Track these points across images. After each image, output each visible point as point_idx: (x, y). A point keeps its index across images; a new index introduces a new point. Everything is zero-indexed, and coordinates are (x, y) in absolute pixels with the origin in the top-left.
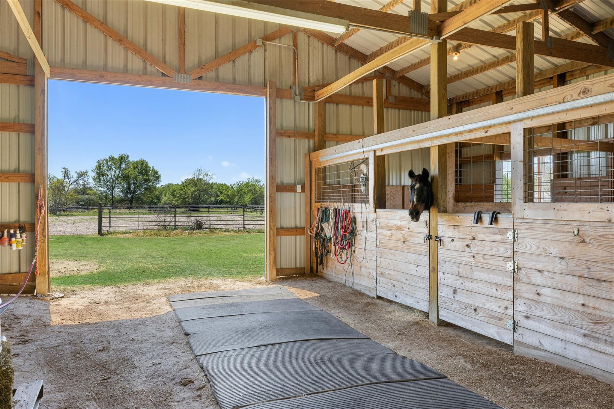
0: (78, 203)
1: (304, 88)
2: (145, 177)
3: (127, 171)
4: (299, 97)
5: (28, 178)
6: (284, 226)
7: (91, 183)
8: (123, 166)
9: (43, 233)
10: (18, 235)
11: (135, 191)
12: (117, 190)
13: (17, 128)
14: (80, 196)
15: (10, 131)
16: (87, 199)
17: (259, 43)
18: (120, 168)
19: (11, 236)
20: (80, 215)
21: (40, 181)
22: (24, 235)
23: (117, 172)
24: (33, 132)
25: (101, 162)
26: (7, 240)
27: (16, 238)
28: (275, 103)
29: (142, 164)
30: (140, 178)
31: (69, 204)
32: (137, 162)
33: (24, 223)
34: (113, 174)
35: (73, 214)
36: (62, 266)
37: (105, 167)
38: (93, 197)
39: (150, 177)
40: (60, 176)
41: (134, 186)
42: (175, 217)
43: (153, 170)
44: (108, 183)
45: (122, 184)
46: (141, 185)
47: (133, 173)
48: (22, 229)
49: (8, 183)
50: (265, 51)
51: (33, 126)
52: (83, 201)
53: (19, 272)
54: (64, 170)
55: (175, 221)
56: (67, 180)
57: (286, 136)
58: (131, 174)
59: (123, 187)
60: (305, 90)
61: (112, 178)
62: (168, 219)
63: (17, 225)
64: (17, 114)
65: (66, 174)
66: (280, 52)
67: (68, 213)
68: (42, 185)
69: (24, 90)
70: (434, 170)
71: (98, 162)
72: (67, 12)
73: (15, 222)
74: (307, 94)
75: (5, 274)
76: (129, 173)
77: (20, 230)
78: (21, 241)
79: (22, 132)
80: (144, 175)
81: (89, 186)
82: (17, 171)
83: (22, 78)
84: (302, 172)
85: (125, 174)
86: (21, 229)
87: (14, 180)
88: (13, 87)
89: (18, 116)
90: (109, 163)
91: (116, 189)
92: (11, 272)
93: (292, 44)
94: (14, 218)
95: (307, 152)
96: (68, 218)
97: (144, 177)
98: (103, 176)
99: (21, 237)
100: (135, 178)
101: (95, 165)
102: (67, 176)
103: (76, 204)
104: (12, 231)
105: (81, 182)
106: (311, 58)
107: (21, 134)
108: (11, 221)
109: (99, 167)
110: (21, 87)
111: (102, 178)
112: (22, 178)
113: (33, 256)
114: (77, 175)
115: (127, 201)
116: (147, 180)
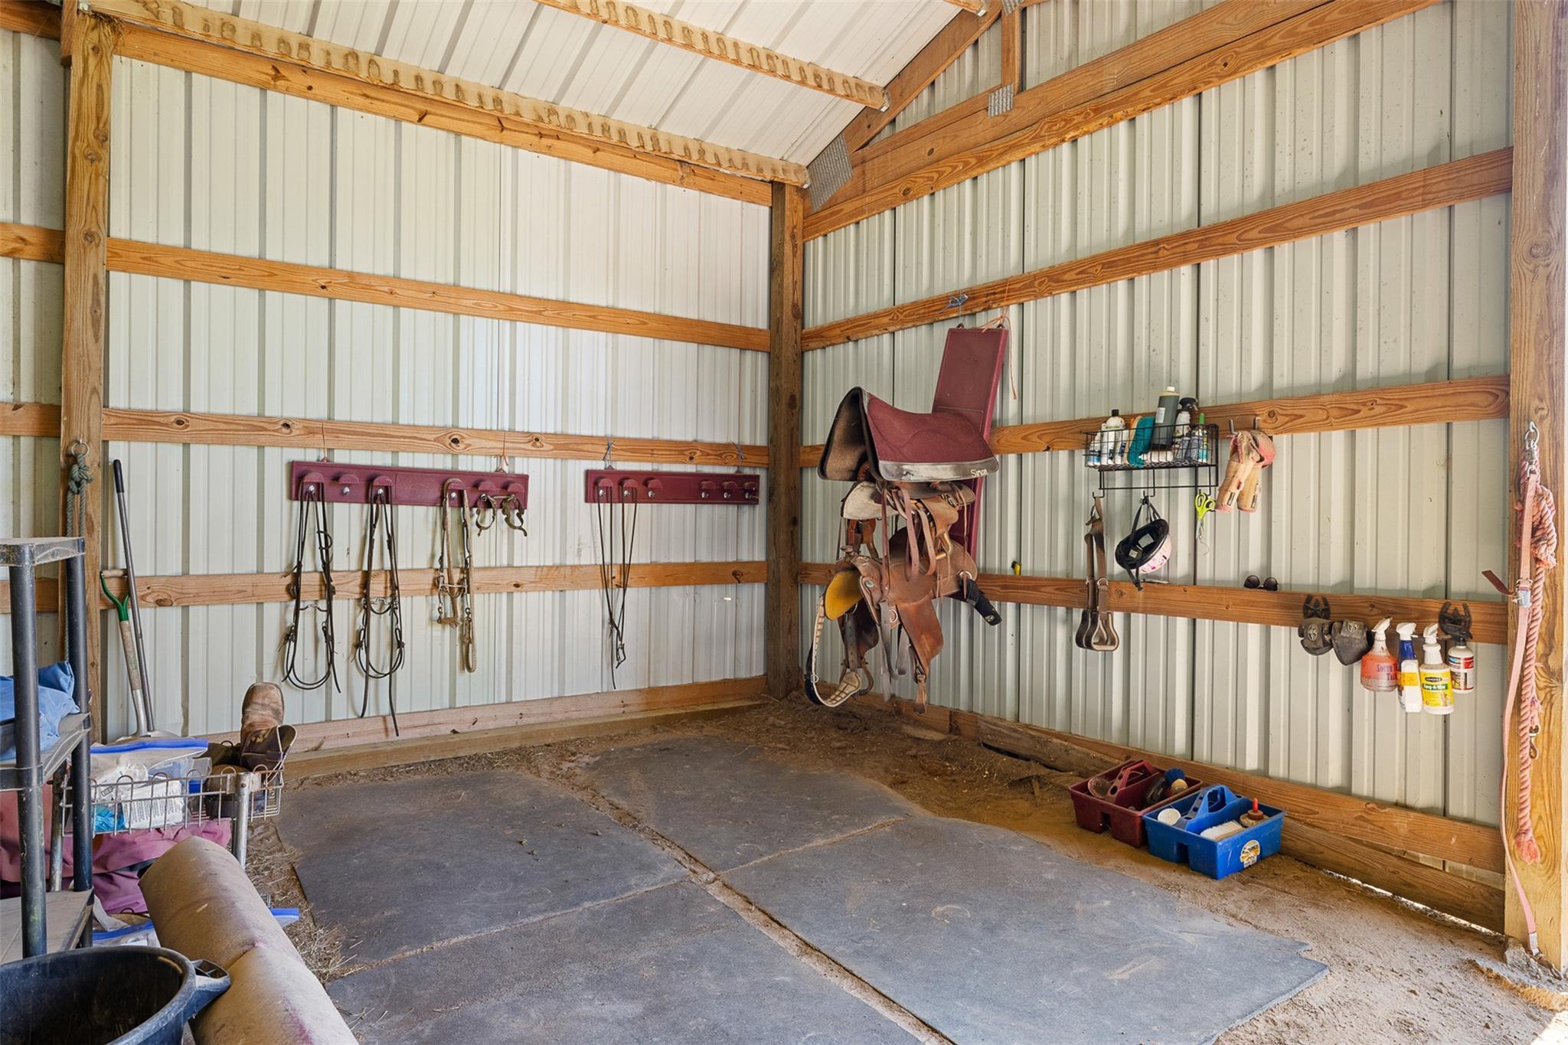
5: (1483, 399)
9: (1546, 655)
10: (1433, 653)
13: (1443, 186)
15: (1412, 208)
19: (1400, 652)
21: (1536, 403)
22: (1461, 653)
26: (1386, 665)
27: (1422, 662)
33: (1468, 598)
48: (1453, 629)
49: (1401, 429)
53: (1445, 813)
63: (1436, 607)
64: (1447, 129)
68: (1547, 422)
73: (1430, 593)
75: (1383, 804)
77: (1442, 629)
78: (1447, 680)
79: (1461, 197)
82: (1441, 376)
86: (1449, 626)
87: (1423, 414)
89: (1450, 136)
92: (1410, 802)
94: (1425, 574)
99: (1446, 660)
104: (1406, 632)
107: (1463, 209)
108: (1412, 587)
112: (1461, 399)
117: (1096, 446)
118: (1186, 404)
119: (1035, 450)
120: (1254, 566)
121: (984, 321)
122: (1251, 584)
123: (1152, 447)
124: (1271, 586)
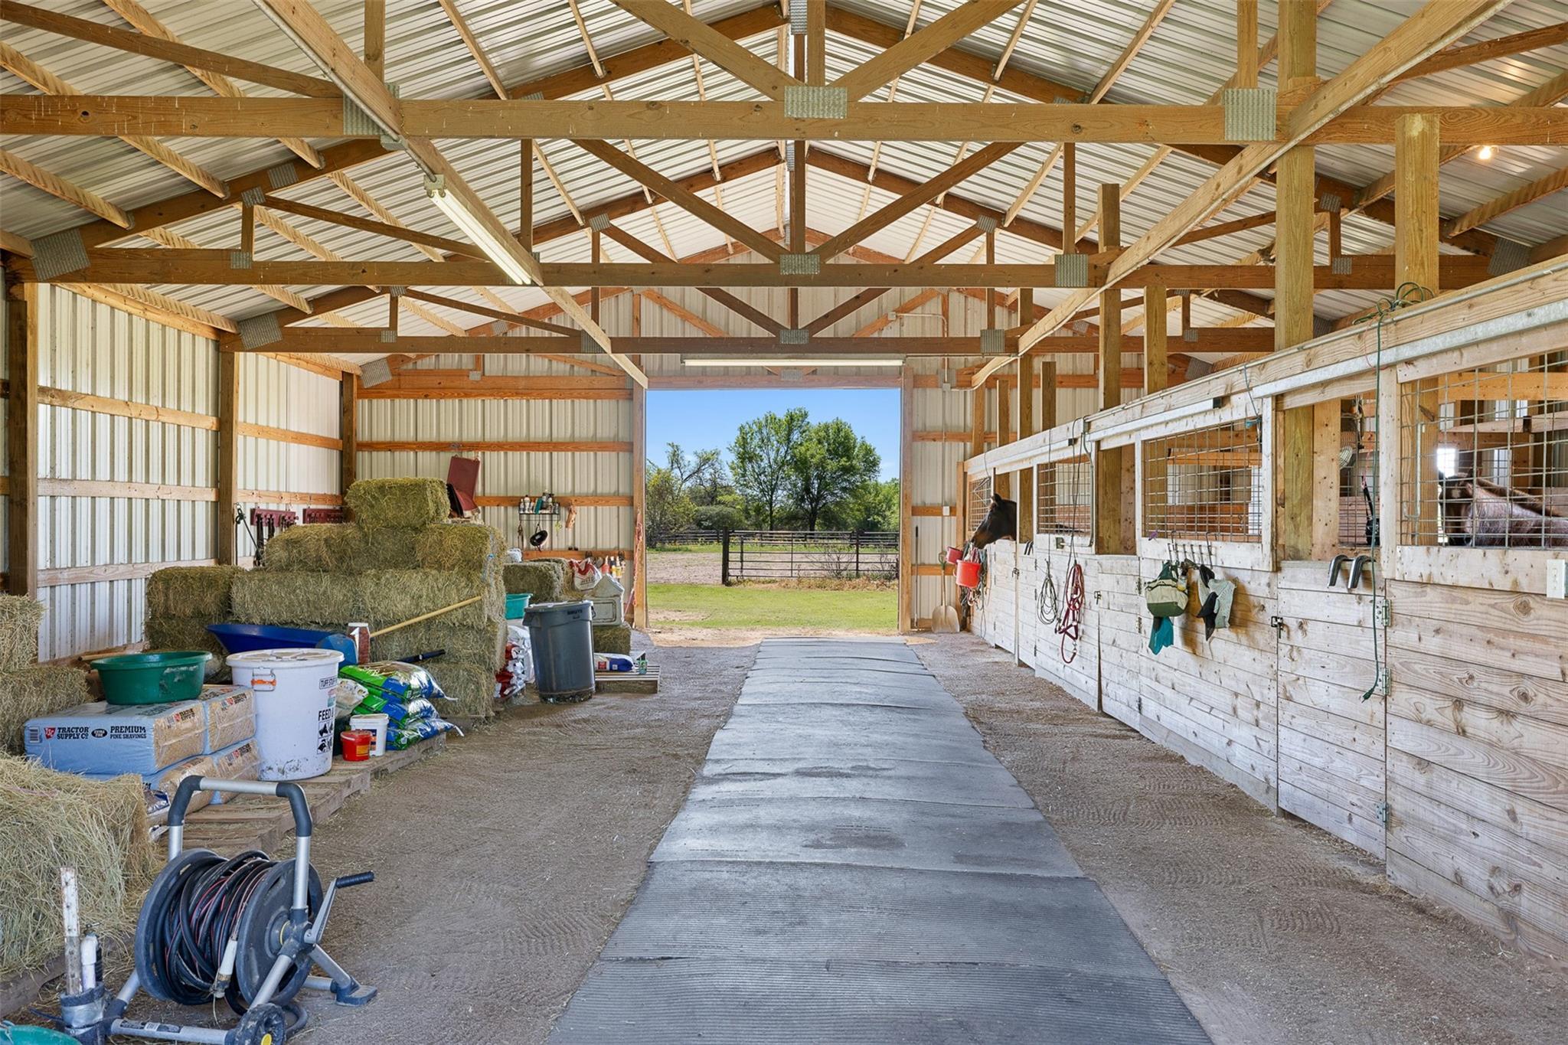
0: (699, 524)
1: (957, 371)
2: (843, 461)
3: (803, 449)
4: (949, 385)
5: (626, 502)
6: (926, 562)
7: (729, 477)
8: (796, 436)
9: (640, 565)
11: (820, 497)
12: (780, 495)
13: (617, 447)
14: (703, 508)
15: (610, 451)
16: (718, 514)
17: (892, 316)
18: (789, 440)
19: (611, 563)
20: (702, 551)
21: (639, 504)
22: (623, 563)
23: (783, 450)
24: (631, 451)
25: (747, 429)
26: (608, 566)
27: (616, 565)
28: (912, 397)
29: (839, 430)
30: (832, 465)
31: (682, 526)
32: (827, 428)
33: (624, 550)
34: (772, 455)
35: (689, 547)
36: (662, 616)
37: (756, 441)
38: (731, 510)
39: (854, 462)
40: (664, 464)
41: (820, 484)
42: (858, 554)
43: (863, 443)
44: (762, 478)
45: (793, 478)
46: (834, 480)
47: (816, 452)
48: (622, 557)
49: (608, 507)
50: (902, 325)
51: (631, 444)
52: (709, 518)
54: (670, 449)
55: (857, 562)
56: (676, 471)
57: (928, 439)
58: (812, 456)
59: (795, 486)
60: (959, 373)
61: (770, 466)
62: (844, 558)
63: (617, 552)
64: (617, 432)
65: (675, 459)
66: (923, 324)
67: (678, 545)
68: (641, 509)
69: (623, 405)
70: (1016, 497)
71: (741, 428)
72: (665, 312)
73: (615, 549)
74: (961, 378)
76: (809, 453)
77: (619, 558)
78: (621, 569)
79: (621, 451)
80: (842, 457)
81: (724, 483)
82: (617, 494)
83: (622, 392)
84: (953, 490)
85: (798, 455)
87: (614, 503)
88: (613, 402)
89: (618, 434)
90: (764, 432)
91: (780, 492)
93: (940, 312)
94: (614, 545)
95: (961, 459)
96: (678, 556)
97: (842, 463)
98: (750, 461)
99: (621, 564)
100: (821, 465)
101: (734, 435)
102: (677, 462)
103: (694, 526)
104: (612, 559)
105: (707, 475)
106: (969, 326)
107: (621, 454)
108: (611, 548)
109: (744, 442)
110: (620, 402)
111: (749, 466)
112: (622, 501)
113: (632, 586)
114: (698, 461)
115: (802, 519)
116: (848, 470)
117: (522, 506)
118: (551, 495)
119: (490, 505)
120: (570, 544)
121: (471, 455)
122: (570, 549)
123: (542, 508)
124: (576, 549)
